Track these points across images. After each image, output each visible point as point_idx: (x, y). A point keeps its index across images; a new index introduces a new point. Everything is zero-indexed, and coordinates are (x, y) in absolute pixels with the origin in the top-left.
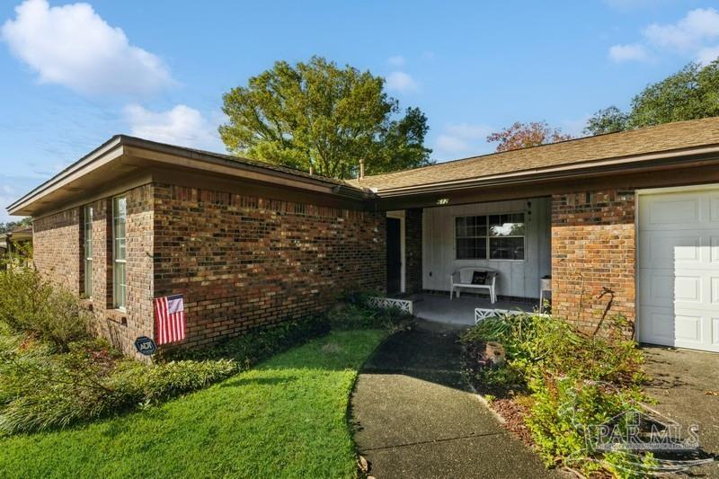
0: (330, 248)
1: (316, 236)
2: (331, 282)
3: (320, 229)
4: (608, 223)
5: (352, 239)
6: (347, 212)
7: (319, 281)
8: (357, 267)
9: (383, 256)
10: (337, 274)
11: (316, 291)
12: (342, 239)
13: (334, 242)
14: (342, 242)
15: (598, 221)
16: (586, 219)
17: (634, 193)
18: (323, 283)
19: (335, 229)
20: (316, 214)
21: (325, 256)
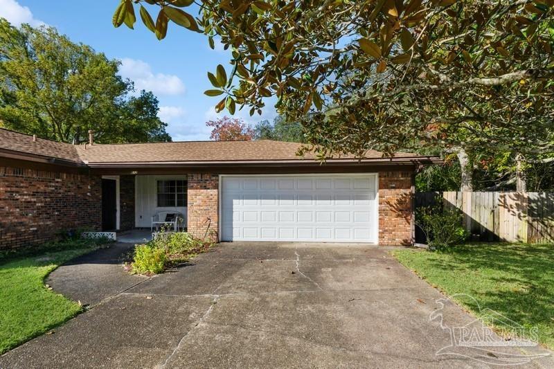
0: (48, 200)
1: (35, 191)
2: (49, 223)
3: (38, 186)
4: (209, 189)
5: (69, 193)
6: (65, 175)
7: (37, 222)
8: (74, 212)
9: (99, 204)
10: (56, 217)
11: (35, 229)
12: (60, 193)
13: (52, 195)
14: (60, 195)
15: (205, 188)
16: (201, 186)
17: (218, 176)
18: (41, 223)
19: (53, 186)
20: (35, 176)
21: (43, 204)
